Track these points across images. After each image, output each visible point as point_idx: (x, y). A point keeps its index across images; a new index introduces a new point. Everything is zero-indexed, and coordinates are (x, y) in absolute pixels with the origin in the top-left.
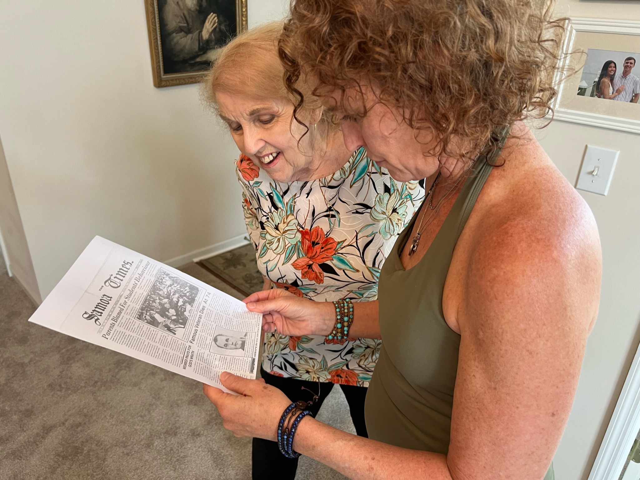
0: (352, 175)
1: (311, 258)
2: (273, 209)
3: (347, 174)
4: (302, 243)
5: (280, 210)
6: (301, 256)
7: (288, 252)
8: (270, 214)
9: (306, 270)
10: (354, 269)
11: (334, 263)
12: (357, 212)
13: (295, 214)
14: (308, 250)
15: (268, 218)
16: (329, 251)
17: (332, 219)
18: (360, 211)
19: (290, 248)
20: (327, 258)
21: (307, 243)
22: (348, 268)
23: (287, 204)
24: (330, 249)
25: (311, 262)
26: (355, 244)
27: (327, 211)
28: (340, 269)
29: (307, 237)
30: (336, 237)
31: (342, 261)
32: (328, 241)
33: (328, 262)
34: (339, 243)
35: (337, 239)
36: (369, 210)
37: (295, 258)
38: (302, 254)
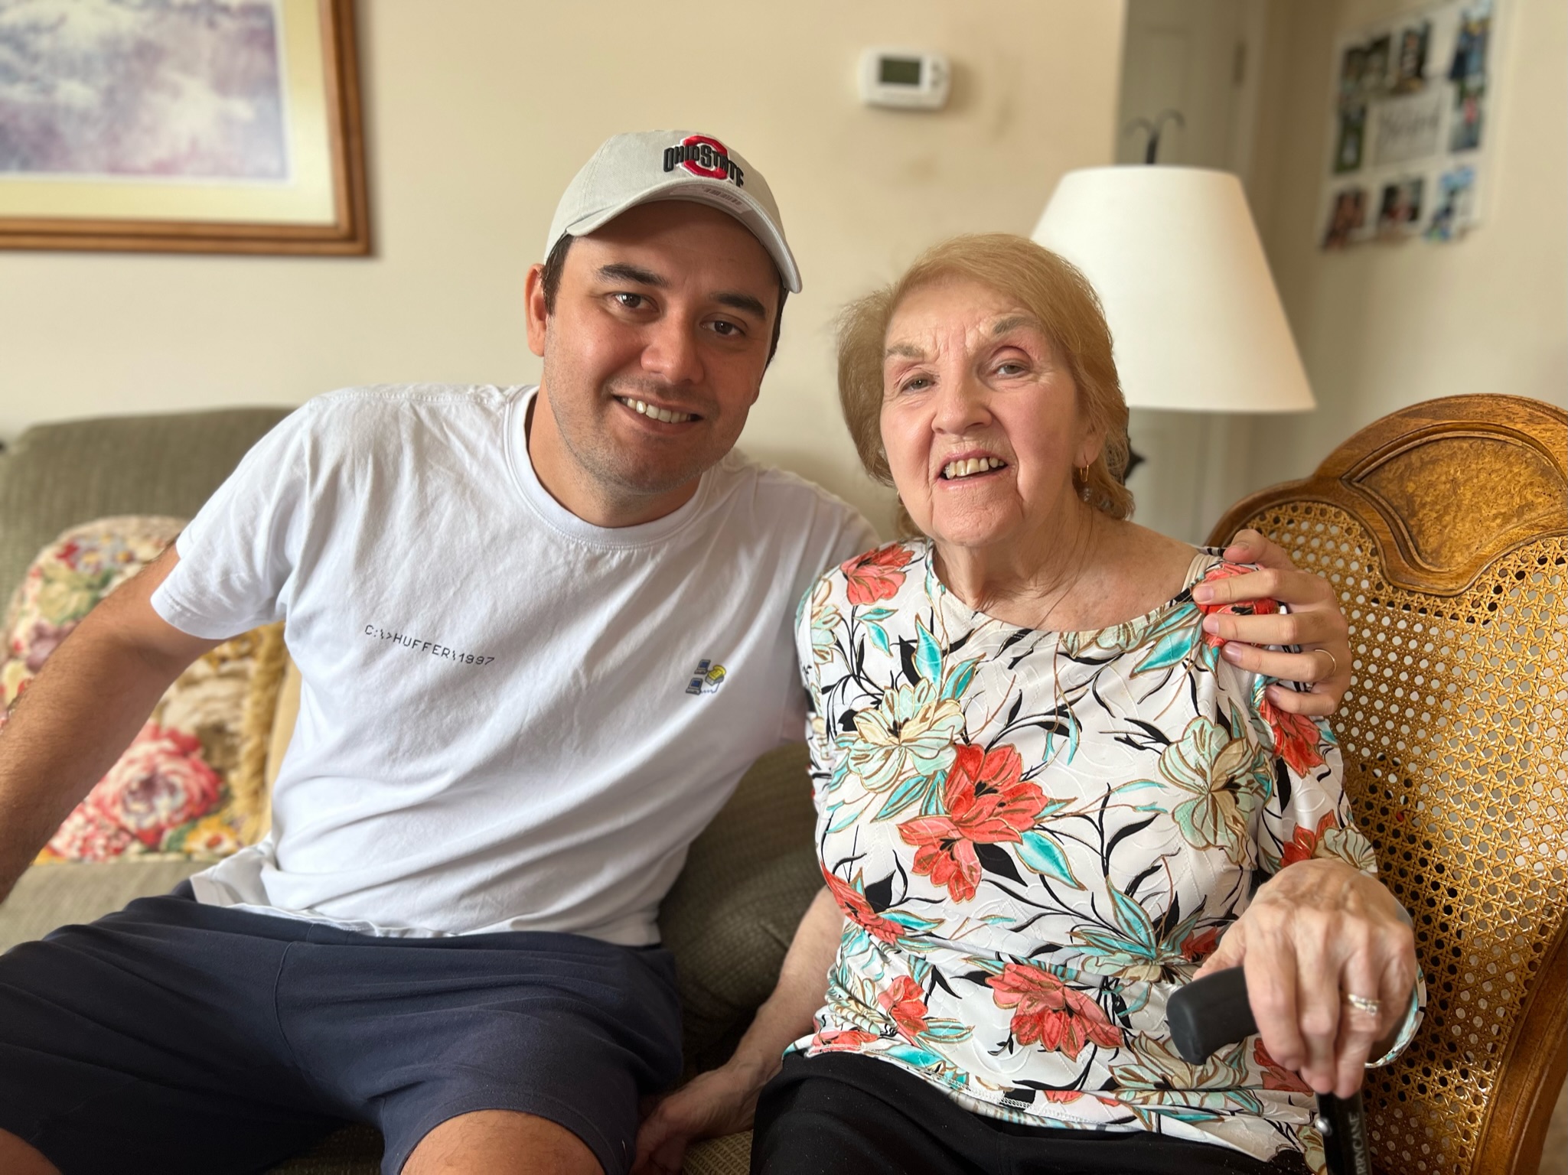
0: (1143, 652)
1: (959, 824)
2: (903, 680)
3: (1134, 643)
4: (950, 778)
5: (922, 684)
6: (932, 810)
7: (901, 790)
8: (888, 692)
9: (932, 850)
10: (1072, 878)
11: (1022, 852)
12: (1128, 741)
13: (964, 699)
14: (959, 801)
15: (879, 702)
16: (1019, 816)
17: (1058, 739)
18: (1138, 740)
19: (912, 782)
20: (1008, 835)
21: (964, 781)
22: (1056, 872)
23: (952, 670)
24: (1024, 811)
25: (955, 835)
26: (1095, 817)
27: (1051, 713)
28: (1033, 870)
29: (970, 766)
30: (1050, 785)
31: (1045, 850)
32: (1024, 792)
33: (1007, 847)
34: (1053, 802)
35: (1049, 792)
36: (1160, 746)
37: (913, 811)
38: (938, 806)
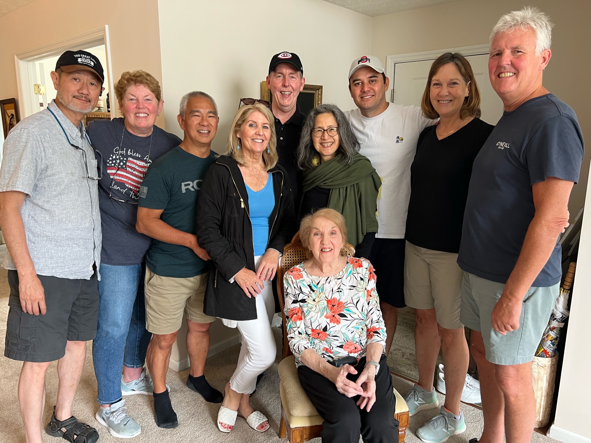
0: (346, 274)
1: (333, 312)
2: (311, 292)
3: (345, 273)
4: (328, 306)
5: (315, 292)
6: (328, 312)
7: (321, 311)
8: (310, 294)
9: (332, 318)
10: (354, 313)
11: (344, 312)
12: (350, 289)
13: (324, 292)
14: (331, 309)
15: (309, 296)
16: (341, 307)
17: (341, 293)
18: (352, 288)
19: (322, 309)
20: (341, 311)
21: (330, 306)
22: (351, 313)
23: (320, 288)
24: (341, 306)
25: (334, 314)
26: (352, 302)
27: (338, 289)
28: (348, 314)
29: (330, 303)
30: (343, 300)
31: (348, 310)
32: (340, 303)
33: (342, 312)
34: (345, 303)
35: (344, 302)
36: (355, 288)
37: (325, 313)
38: (329, 311)
